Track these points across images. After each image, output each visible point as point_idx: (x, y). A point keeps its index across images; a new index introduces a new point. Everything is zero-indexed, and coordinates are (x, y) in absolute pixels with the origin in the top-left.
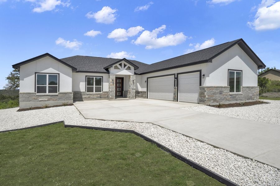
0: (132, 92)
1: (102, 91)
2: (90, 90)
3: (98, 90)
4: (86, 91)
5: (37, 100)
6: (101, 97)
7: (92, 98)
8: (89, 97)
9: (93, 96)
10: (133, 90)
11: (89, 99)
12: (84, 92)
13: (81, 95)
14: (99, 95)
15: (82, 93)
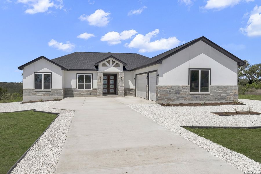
0: (120, 90)
1: (92, 88)
2: (80, 87)
3: (89, 87)
4: (77, 88)
5: (35, 95)
6: (90, 94)
7: (82, 94)
8: (80, 94)
9: (83, 93)
10: (121, 88)
11: (80, 95)
12: (75, 89)
13: (72, 91)
14: (89, 92)
15: (73, 90)
